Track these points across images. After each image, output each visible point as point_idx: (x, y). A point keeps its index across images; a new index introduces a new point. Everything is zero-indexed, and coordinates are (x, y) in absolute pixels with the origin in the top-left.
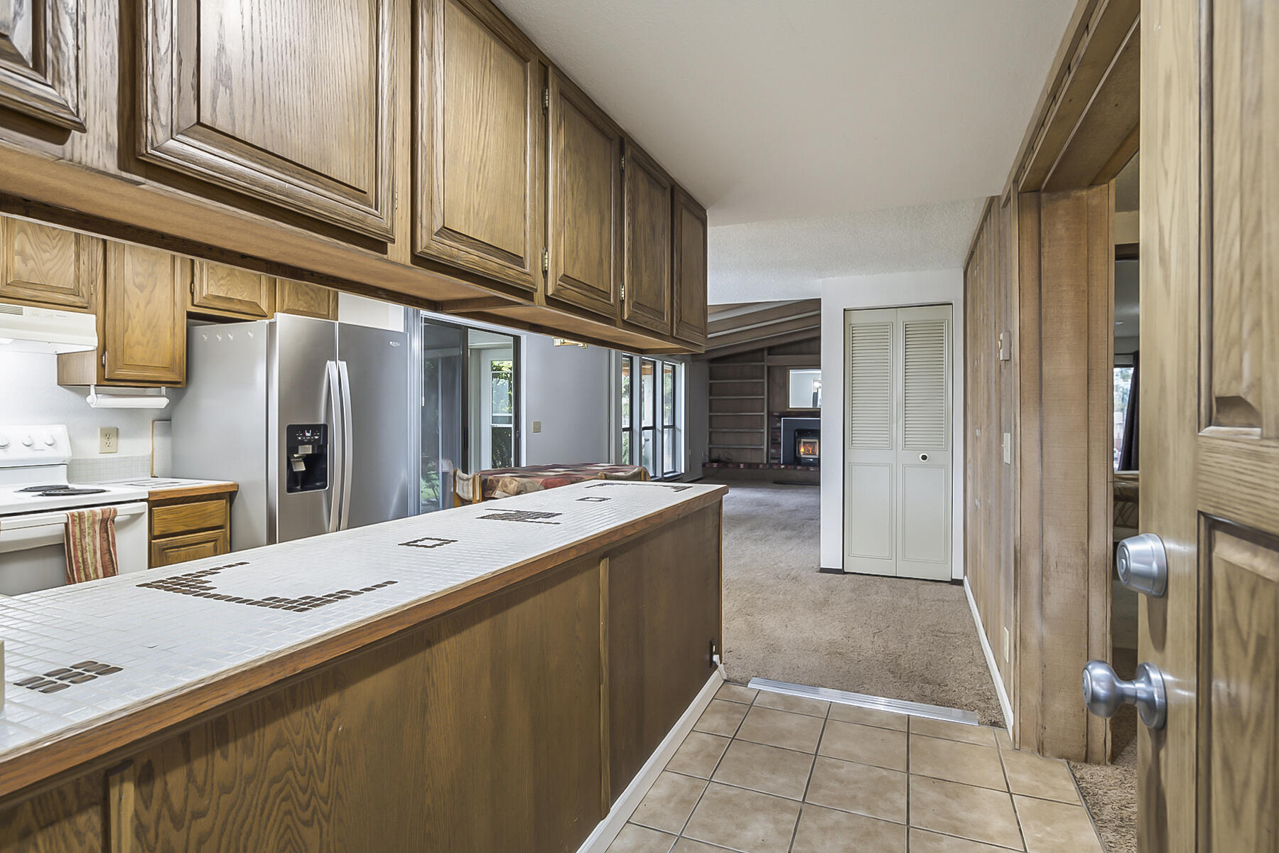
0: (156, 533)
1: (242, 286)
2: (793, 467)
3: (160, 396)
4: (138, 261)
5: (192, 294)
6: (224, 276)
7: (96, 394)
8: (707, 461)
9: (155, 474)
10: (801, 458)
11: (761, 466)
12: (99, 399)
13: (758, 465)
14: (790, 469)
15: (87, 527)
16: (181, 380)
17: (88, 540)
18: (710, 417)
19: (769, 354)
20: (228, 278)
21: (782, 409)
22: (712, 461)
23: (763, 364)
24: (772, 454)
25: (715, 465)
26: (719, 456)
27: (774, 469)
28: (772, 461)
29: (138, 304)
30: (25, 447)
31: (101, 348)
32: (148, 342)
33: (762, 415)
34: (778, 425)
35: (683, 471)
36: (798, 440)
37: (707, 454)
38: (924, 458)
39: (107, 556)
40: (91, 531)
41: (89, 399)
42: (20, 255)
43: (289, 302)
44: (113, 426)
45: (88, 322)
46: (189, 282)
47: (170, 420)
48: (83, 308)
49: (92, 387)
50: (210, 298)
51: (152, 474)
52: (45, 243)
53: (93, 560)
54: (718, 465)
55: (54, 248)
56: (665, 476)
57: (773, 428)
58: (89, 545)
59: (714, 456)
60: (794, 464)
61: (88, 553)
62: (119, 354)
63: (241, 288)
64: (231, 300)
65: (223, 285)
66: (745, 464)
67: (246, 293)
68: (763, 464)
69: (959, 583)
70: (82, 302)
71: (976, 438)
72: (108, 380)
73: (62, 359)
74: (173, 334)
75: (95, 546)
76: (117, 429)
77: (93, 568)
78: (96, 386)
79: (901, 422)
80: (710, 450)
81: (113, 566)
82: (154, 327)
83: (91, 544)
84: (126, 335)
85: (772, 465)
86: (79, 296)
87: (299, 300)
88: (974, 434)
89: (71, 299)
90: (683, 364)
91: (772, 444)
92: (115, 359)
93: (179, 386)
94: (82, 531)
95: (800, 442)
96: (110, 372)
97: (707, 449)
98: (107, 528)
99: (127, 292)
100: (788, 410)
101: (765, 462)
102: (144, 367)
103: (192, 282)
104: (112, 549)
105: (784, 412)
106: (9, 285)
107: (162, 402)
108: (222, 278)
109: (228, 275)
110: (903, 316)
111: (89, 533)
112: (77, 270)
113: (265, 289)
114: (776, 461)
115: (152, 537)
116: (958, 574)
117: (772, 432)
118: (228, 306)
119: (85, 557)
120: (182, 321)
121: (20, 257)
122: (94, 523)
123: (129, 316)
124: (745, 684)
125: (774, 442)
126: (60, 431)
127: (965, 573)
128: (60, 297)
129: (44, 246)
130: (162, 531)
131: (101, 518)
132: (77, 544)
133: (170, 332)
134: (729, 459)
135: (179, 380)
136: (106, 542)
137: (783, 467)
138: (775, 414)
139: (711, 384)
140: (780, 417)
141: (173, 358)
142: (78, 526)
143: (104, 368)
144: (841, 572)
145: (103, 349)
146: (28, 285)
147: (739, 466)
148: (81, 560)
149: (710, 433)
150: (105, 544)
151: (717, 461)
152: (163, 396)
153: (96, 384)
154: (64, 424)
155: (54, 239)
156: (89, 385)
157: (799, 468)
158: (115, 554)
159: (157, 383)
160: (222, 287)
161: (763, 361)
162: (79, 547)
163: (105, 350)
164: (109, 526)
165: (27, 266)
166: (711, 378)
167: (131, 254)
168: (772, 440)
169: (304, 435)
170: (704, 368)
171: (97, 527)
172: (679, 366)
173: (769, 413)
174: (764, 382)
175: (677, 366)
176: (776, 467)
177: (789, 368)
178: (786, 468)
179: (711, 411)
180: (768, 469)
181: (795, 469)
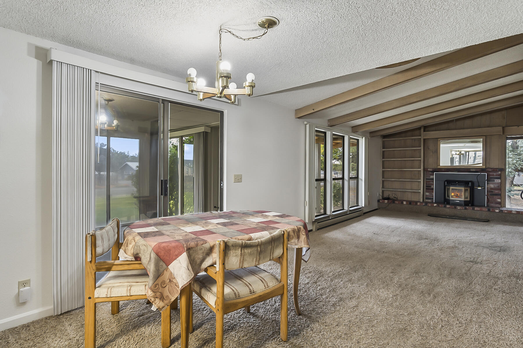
2: (443, 205)
8: (381, 198)
10: (449, 200)
11: (419, 203)
13: (416, 203)
14: (442, 207)
18: (383, 172)
19: (424, 131)
21: (434, 166)
22: (384, 199)
23: (420, 137)
24: (426, 195)
25: (386, 201)
26: (389, 196)
27: (428, 206)
28: (427, 201)
33: (420, 171)
34: (432, 177)
35: (363, 206)
36: (447, 187)
37: (381, 194)
54: (388, 201)
56: (351, 209)
57: (427, 179)
59: (386, 195)
60: (444, 203)
66: (406, 201)
68: (420, 202)
80: (383, 191)
85: (426, 203)
90: (364, 138)
91: (426, 189)
95: (448, 189)
97: (381, 191)
100: (439, 167)
101: (421, 201)
105: (436, 169)
114: (430, 201)
117: (426, 182)
125: (428, 188)
134: (395, 198)
137: (435, 205)
138: (429, 170)
139: (383, 152)
140: (433, 172)
147: (402, 203)
149: (383, 181)
151: (388, 199)
157: (448, 206)
161: (420, 136)
166: (383, 148)
168: (426, 186)
170: (379, 142)
172: (361, 139)
173: (424, 169)
174: (421, 149)
175: (359, 140)
176: (430, 205)
177: (439, 139)
178: (438, 206)
179: (383, 168)
180: (424, 205)
181: (445, 207)
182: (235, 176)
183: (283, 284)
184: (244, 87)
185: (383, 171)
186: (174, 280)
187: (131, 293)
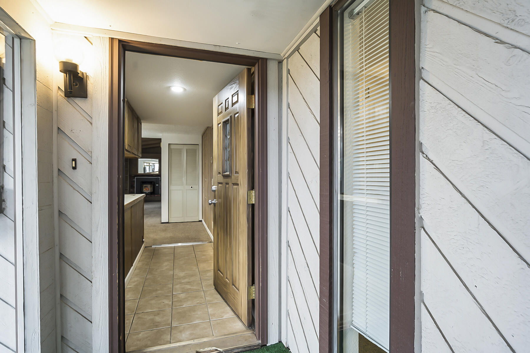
36: (142, 185)
38: (192, 187)
69: (201, 221)
71: (205, 181)
79: (185, 177)
88: (205, 180)
100: (137, 174)
110: (186, 147)
116: (201, 219)
124: (151, 247)
125: (132, 186)
127: (202, 218)
138: (132, 175)
144: (168, 223)
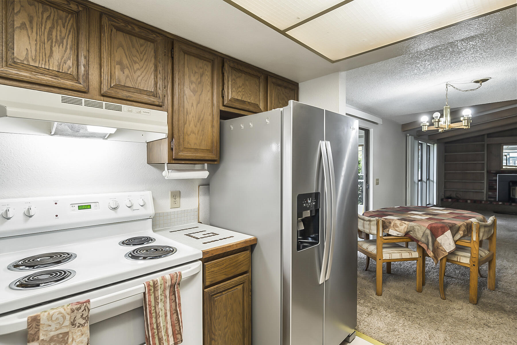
0: (207, 284)
1: (250, 93)
2: (509, 204)
3: (203, 169)
4: (192, 73)
5: (223, 97)
6: (241, 86)
7: (168, 170)
8: (444, 197)
9: (201, 220)
10: (515, 199)
11: (483, 202)
12: (169, 174)
13: (480, 201)
15: (159, 294)
16: (217, 159)
17: (161, 305)
19: (488, 137)
20: (243, 87)
21: (497, 169)
22: (447, 198)
23: (483, 143)
24: (490, 195)
25: (450, 200)
26: (451, 195)
27: (493, 204)
28: (490, 199)
29: (192, 104)
30: (128, 208)
31: (170, 136)
32: (199, 131)
33: (483, 173)
34: (494, 178)
35: (435, 204)
37: (443, 194)
39: (175, 316)
40: (163, 297)
41: (164, 173)
42: (120, 65)
43: (274, 105)
44: (178, 190)
45: (162, 116)
46: (221, 89)
47: (209, 185)
48: (159, 106)
49: (166, 165)
50: (233, 100)
51: (198, 221)
52: (136, 56)
53: (165, 324)
54: (452, 200)
55: (141, 60)
57: (490, 180)
58: (161, 310)
59: (448, 194)
60: (509, 202)
61: (161, 318)
62: (181, 141)
63: (250, 94)
64: (244, 102)
65: (239, 91)
66: (471, 200)
67: (252, 98)
70: (159, 102)
72: (175, 159)
73: (150, 145)
74: (213, 126)
75: (166, 310)
76: (180, 191)
77: (165, 329)
78: (168, 164)
81: (179, 324)
82: (202, 120)
83: (163, 309)
84: (185, 126)
85: (491, 202)
86: (157, 97)
87: (280, 103)
89: (152, 99)
90: (435, 144)
91: (489, 189)
92: (179, 144)
93: (216, 163)
94: (156, 299)
96: (177, 154)
98: (175, 291)
99: (186, 95)
100: (502, 169)
101: (485, 200)
102: (196, 150)
103: (223, 89)
104: (178, 310)
105: (499, 171)
106: (112, 87)
107: (205, 174)
108: (240, 87)
109: (243, 85)
111: (161, 300)
112: (155, 77)
113: (262, 95)
114: (492, 199)
115: (205, 287)
117: (490, 183)
118: (243, 106)
119: (158, 322)
120: (217, 117)
121: (119, 66)
122: (164, 290)
123: (187, 113)
125: (491, 188)
126: (148, 195)
128: (145, 98)
129: (135, 59)
130: (211, 282)
131: (170, 284)
132: (152, 312)
133: (211, 125)
134: (462, 197)
135: (215, 159)
136: (174, 303)
137: (499, 203)
138: (492, 172)
139: (445, 155)
140: (496, 174)
141: (212, 143)
142: (153, 294)
143: (173, 151)
145: (171, 136)
146: (125, 87)
147: (467, 201)
148: (155, 327)
149: (445, 182)
150: (173, 304)
151: (451, 198)
152: (206, 170)
153: (167, 163)
154: (150, 190)
155: (141, 53)
156: (164, 164)
157: (513, 204)
158: (181, 313)
159: (201, 161)
160: (239, 93)
161: (484, 141)
162: (154, 314)
163: (172, 137)
164: (176, 290)
165: (124, 73)
166: (446, 152)
167: (188, 67)
169: (307, 202)
171: (167, 292)
172: (432, 146)
173: (487, 172)
174: (484, 153)
175: (430, 146)
176: (495, 203)
177: (503, 144)
178: (503, 204)
179: (445, 170)
180: (489, 204)
181: (511, 205)
182: (376, 179)
183: (492, 253)
184: (462, 121)
185: (445, 173)
186: (440, 247)
187: (403, 256)
